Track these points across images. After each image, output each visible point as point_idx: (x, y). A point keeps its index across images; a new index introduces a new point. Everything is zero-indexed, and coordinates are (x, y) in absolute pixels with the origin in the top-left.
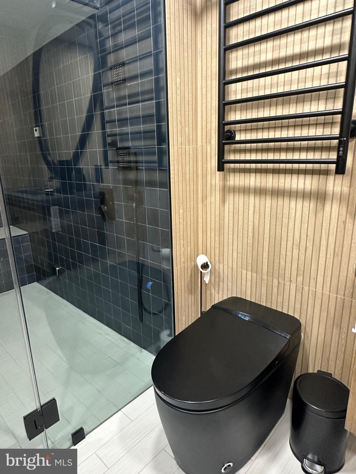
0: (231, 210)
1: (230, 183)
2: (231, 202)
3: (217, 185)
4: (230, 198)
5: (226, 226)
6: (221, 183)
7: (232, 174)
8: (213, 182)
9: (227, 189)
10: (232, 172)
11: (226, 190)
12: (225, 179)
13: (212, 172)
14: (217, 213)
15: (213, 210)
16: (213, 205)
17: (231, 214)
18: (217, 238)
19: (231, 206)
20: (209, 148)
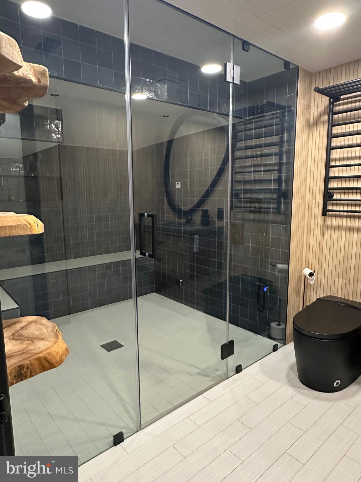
0: (329, 240)
1: (329, 223)
2: (329, 235)
3: (318, 224)
4: (328, 233)
5: (324, 250)
6: (322, 223)
7: (330, 217)
8: (316, 222)
9: (326, 227)
10: (330, 216)
11: (324, 227)
12: (325, 220)
13: (315, 216)
14: (318, 241)
15: (315, 240)
16: (315, 237)
17: (328, 242)
18: (317, 258)
19: (329, 237)
20: (314, 201)
